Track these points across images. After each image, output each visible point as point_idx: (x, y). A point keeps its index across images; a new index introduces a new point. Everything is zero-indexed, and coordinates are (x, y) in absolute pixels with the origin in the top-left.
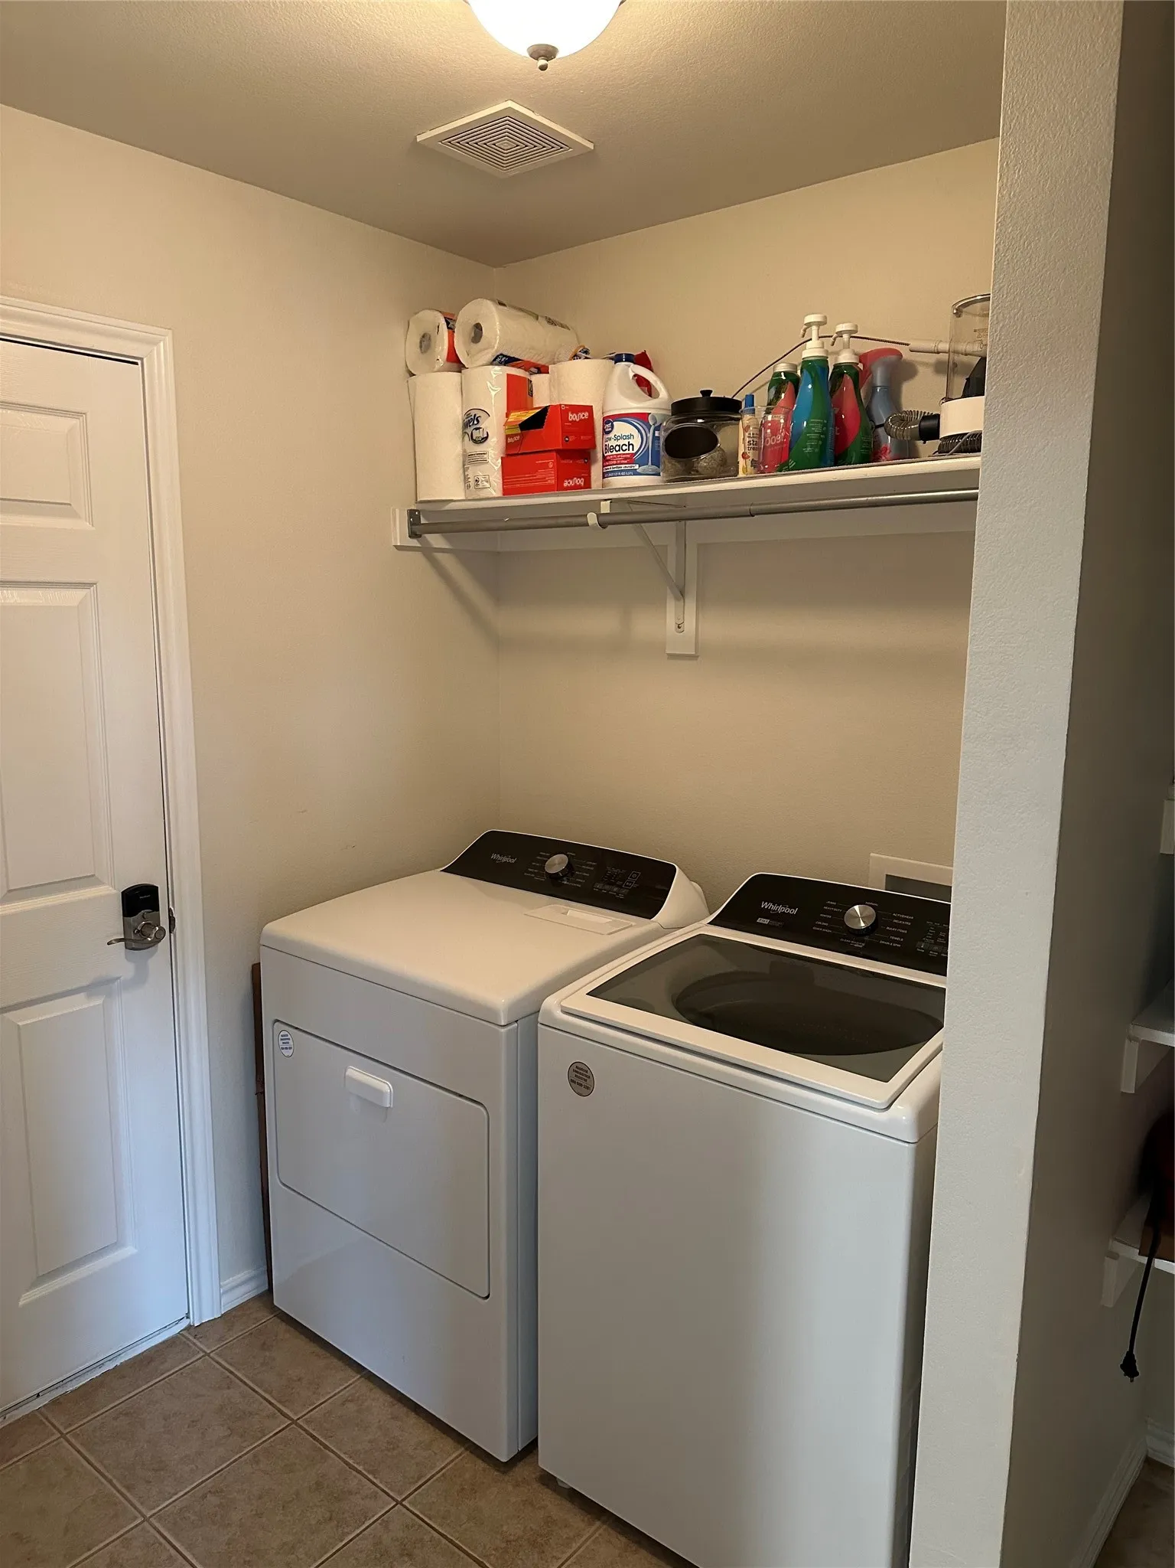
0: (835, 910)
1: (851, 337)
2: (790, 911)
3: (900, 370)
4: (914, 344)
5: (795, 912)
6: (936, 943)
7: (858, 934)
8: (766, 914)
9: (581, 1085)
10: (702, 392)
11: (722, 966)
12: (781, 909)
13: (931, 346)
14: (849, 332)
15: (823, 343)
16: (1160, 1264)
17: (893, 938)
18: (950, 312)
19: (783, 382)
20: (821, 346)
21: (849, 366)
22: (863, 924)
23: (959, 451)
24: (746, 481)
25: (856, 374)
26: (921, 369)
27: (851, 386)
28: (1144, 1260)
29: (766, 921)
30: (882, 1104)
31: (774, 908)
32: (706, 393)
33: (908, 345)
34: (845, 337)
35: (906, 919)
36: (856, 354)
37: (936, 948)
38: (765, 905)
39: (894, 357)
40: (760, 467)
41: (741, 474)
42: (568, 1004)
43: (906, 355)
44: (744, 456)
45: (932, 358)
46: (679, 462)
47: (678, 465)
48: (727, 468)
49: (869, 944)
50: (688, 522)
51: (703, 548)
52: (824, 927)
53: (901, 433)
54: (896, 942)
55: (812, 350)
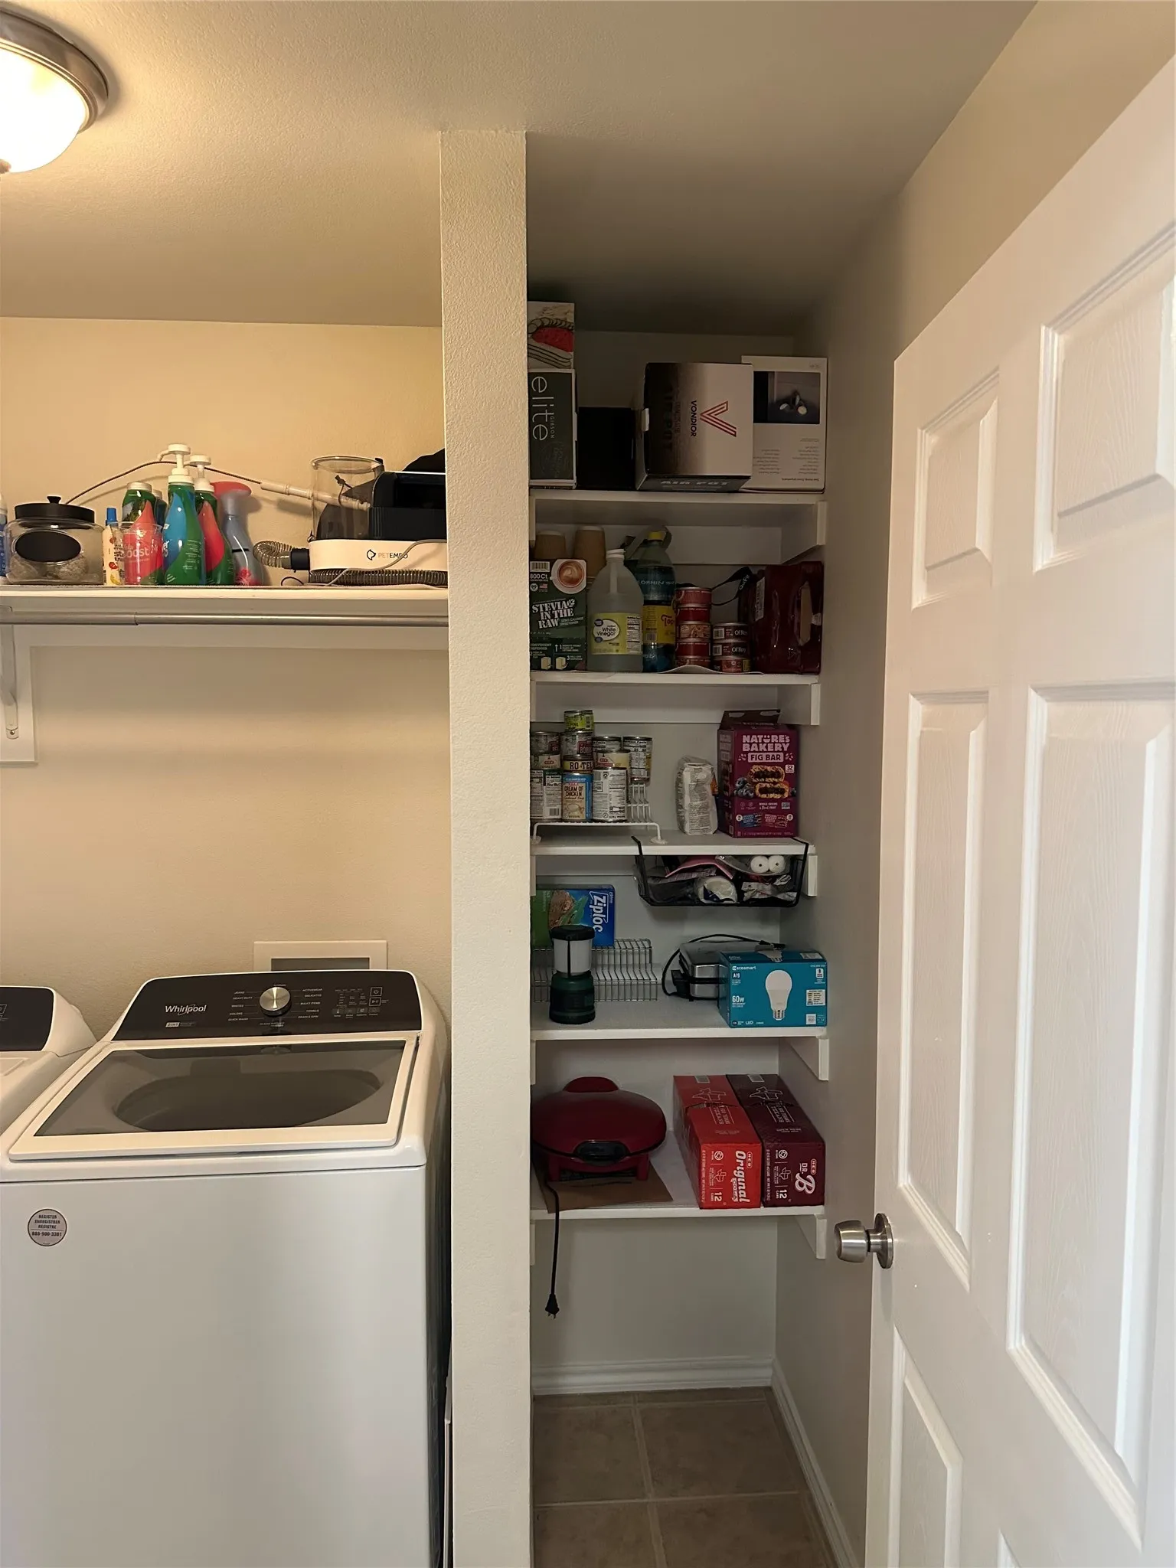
0: (245, 998)
1: (205, 468)
2: (198, 1009)
3: (248, 503)
4: (265, 483)
5: (204, 1009)
6: (349, 1007)
7: (273, 1016)
8: (173, 1017)
9: (48, 1234)
10: (49, 498)
11: (143, 1078)
12: (188, 1010)
13: (281, 487)
14: (204, 463)
15: (189, 471)
16: (563, 1215)
17: (310, 1011)
18: (309, 464)
19: (139, 500)
20: (187, 474)
21: (206, 494)
22: (275, 1006)
23: (337, 583)
24: (112, 590)
25: (214, 500)
26: (264, 504)
27: (210, 509)
28: (553, 1216)
29: (177, 1024)
30: (390, 1142)
31: (182, 1009)
32: (54, 500)
33: (260, 483)
34: (200, 467)
35: (316, 991)
36: (211, 484)
37: (350, 1011)
38: (169, 1009)
39: (245, 492)
40: (128, 578)
41: (109, 583)
42: (17, 1151)
43: (255, 490)
44: (111, 565)
45: (275, 497)
46: (34, 565)
47: (33, 569)
48: (94, 575)
49: (289, 1020)
50: (15, 626)
51: (36, 652)
52: (238, 1017)
53: (267, 560)
54: (313, 1013)
55: (179, 476)
